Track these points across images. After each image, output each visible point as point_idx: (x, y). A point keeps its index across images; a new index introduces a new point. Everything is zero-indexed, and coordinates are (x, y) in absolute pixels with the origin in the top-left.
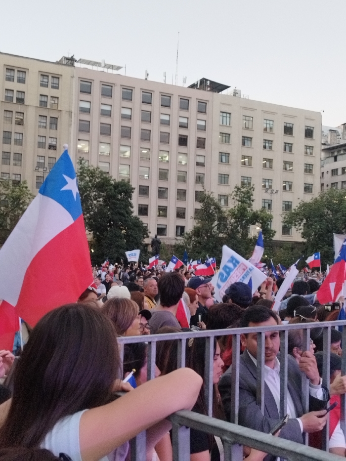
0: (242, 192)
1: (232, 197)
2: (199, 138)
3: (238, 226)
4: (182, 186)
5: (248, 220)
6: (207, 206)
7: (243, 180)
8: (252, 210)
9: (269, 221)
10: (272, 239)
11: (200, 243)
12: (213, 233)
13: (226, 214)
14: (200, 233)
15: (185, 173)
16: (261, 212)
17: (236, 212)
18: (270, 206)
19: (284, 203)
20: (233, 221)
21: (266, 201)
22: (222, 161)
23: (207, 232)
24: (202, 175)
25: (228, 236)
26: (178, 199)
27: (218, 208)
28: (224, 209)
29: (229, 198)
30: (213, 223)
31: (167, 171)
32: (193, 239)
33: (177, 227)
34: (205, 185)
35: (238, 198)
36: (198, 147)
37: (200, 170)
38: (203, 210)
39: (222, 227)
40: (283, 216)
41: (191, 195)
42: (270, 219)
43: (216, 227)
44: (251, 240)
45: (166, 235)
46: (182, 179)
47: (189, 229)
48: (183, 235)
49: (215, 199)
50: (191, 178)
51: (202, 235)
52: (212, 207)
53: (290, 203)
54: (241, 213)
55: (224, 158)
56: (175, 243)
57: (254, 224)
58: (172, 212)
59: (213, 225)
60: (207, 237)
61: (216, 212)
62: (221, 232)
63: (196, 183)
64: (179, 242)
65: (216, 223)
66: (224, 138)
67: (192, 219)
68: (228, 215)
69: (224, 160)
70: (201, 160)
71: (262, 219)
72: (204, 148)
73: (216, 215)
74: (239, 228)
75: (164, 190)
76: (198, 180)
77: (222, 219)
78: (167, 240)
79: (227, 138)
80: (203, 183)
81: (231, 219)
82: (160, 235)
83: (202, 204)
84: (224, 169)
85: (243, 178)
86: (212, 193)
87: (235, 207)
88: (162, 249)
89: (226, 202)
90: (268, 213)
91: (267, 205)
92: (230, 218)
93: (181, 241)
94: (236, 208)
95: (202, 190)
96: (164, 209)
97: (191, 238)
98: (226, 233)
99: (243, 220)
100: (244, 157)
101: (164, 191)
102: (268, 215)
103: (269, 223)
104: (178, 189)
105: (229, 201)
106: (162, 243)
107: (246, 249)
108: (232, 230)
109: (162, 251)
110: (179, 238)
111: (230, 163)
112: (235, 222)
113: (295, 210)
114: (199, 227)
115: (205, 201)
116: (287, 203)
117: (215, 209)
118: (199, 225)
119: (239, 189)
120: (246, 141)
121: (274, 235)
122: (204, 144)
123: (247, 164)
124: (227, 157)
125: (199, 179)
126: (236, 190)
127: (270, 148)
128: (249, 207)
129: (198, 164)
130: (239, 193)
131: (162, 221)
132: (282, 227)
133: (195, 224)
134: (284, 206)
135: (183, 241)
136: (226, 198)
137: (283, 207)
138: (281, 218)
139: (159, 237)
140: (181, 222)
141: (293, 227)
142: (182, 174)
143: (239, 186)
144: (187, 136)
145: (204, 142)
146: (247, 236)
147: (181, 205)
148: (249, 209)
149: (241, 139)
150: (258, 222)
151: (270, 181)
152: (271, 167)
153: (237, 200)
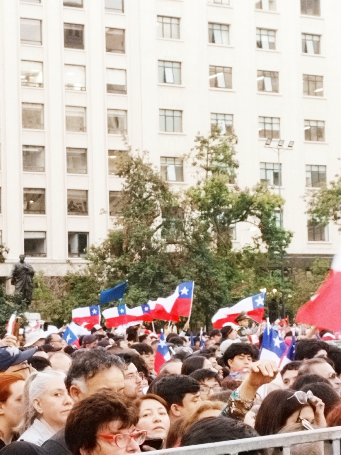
0: (212, 148)
1: (190, 161)
2: (111, 29)
3: (207, 226)
4: (77, 141)
5: (231, 211)
6: (136, 184)
7: (215, 122)
8: (237, 188)
9: (278, 212)
10: (284, 252)
11: (124, 269)
12: (154, 245)
13: (180, 200)
14: (124, 246)
15: (82, 110)
16: (258, 190)
17: (203, 194)
18: (276, 176)
19: (309, 168)
20: (196, 214)
21: (268, 167)
22: (165, 81)
23: (139, 243)
24: (123, 113)
25: (187, 251)
26: (69, 171)
27: (162, 188)
28: (175, 188)
29: (185, 163)
30: (152, 222)
31: (40, 107)
32: (108, 260)
33: (71, 235)
34: (129, 136)
35: (203, 162)
36: (109, 50)
37: (117, 101)
38: (126, 193)
39: (173, 230)
40: (309, 199)
41: (98, 161)
42: (279, 206)
43: (160, 230)
44: (239, 256)
45: (45, 256)
46: (77, 124)
47: (98, 239)
48: (85, 253)
49: (152, 167)
50: (97, 122)
51: (127, 251)
52: (149, 186)
53: (322, 170)
54: (214, 197)
55: (169, 73)
56: (68, 272)
57: (243, 219)
58: (56, 202)
59: (153, 227)
60: (140, 254)
61: (157, 197)
62: (170, 242)
63: (109, 132)
64: (77, 268)
65: (159, 221)
66: (167, 28)
67: (104, 215)
68: (184, 202)
69: (169, 78)
70: (117, 79)
71: (260, 206)
72: (123, 51)
73: (157, 202)
74: (209, 230)
75: (36, 150)
76: (114, 124)
77: (171, 211)
78: (50, 266)
79: (174, 27)
80: (124, 131)
81: (193, 210)
82: (32, 256)
83: (125, 179)
84: (171, 98)
85: (214, 117)
86: (145, 152)
87: (199, 183)
88: (37, 287)
89: (180, 172)
90: (272, 192)
91: (270, 176)
92: (188, 208)
93: (80, 266)
94: (202, 185)
95: (123, 148)
96: (40, 195)
97: (103, 258)
98: (182, 243)
99: (218, 212)
100: (214, 70)
101: (35, 153)
102: (275, 197)
103: (278, 215)
104: (68, 148)
105: (185, 171)
106: (37, 274)
107: (229, 277)
108: (195, 236)
109: (38, 293)
110: (76, 260)
111: (183, 84)
112: (201, 218)
113: (333, 183)
114: (120, 233)
115: (131, 172)
116: (315, 169)
117: (155, 189)
118: (121, 227)
119: (204, 142)
120: (217, 34)
121: (288, 241)
122: (123, 44)
123: (221, 83)
124: (176, 71)
125: (116, 123)
126: (199, 144)
127: (272, 46)
128: (230, 182)
129: (111, 88)
130: (205, 151)
131: (35, 223)
132: (306, 224)
133: (112, 227)
134: (309, 175)
135: (85, 266)
136: (178, 163)
137: (307, 178)
138: (305, 204)
139: (28, 260)
140: (78, 224)
141: (331, 223)
142: (75, 113)
143: (206, 134)
144: (83, 26)
145: (123, 37)
146: (230, 247)
147: (78, 182)
148: (230, 187)
149: (206, 28)
150: (252, 214)
151: (275, 121)
152: (275, 90)
153: (201, 166)
